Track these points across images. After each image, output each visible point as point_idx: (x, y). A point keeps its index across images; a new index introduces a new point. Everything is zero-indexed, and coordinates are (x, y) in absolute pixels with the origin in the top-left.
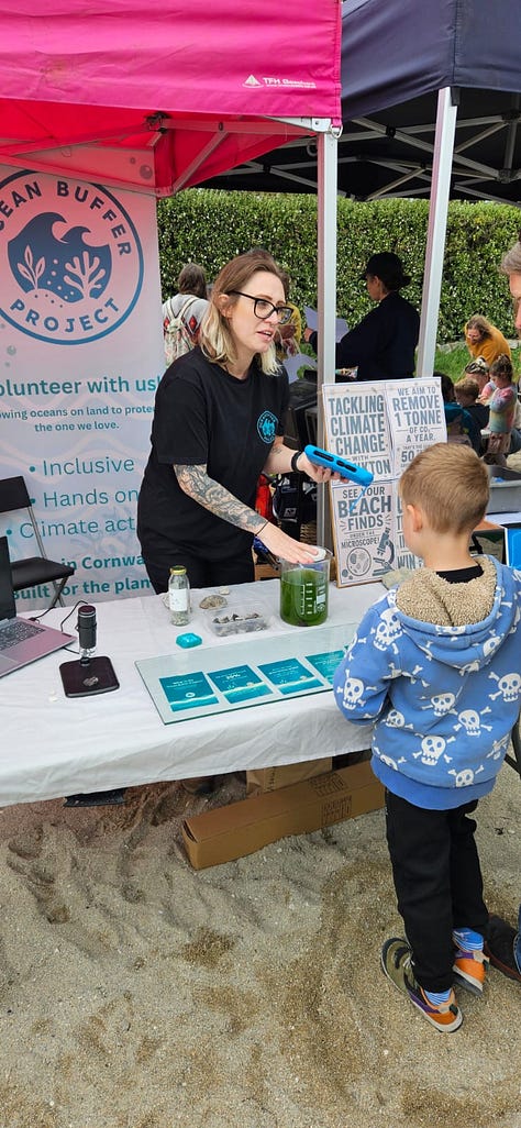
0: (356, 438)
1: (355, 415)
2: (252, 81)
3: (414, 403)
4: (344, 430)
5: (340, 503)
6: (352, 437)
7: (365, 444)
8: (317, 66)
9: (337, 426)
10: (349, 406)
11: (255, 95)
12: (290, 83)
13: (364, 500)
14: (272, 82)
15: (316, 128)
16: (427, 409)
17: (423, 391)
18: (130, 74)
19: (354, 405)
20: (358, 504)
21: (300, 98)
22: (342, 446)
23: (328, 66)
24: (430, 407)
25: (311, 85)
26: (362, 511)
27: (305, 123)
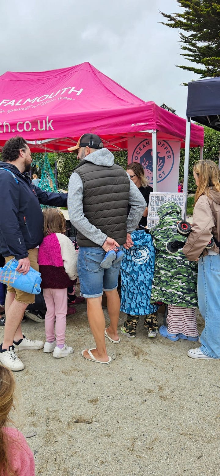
0: (157, 207)
1: (158, 201)
2: (133, 125)
3: (175, 199)
4: (154, 205)
5: (149, 224)
8: (149, 119)
9: (152, 203)
10: (157, 198)
11: (133, 128)
12: (142, 124)
14: (138, 124)
16: (179, 201)
17: (178, 196)
18: (106, 128)
21: (144, 127)
22: (152, 209)
23: (152, 119)
24: (180, 201)
25: (147, 123)
27: (147, 131)
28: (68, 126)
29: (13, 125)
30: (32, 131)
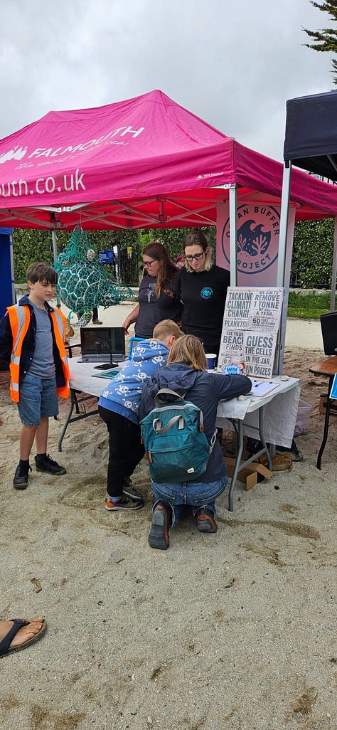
0: (238, 311)
1: (240, 301)
2: (200, 177)
3: (265, 298)
4: (233, 306)
6: (236, 310)
7: (241, 313)
8: (224, 167)
9: (230, 304)
10: (238, 296)
11: (200, 182)
12: (213, 175)
13: (235, 338)
14: (207, 176)
15: (225, 188)
17: (271, 293)
19: (240, 296)
20: (232, 339)
21: (216, 179)
22: (231, 313)
23: (229, 165)
24: (273, 300)
25: (222, 173)
26: (233, 342)
27: (221, 187)
28: (106, 182)
29: (31, 184)
30: (56, 191)
